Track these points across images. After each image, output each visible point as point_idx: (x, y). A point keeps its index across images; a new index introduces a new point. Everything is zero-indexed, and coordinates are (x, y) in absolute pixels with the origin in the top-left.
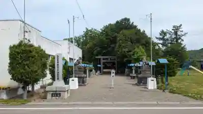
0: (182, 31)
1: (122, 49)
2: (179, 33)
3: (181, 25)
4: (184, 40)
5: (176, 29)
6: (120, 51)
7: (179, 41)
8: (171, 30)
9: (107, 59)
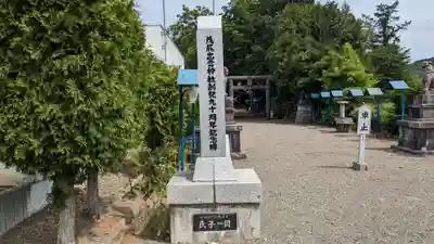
0: (397, 18)
1: (289, 55)
2: (392, 23)
3: (397, 3)
4: (401, 39)
5: (385, 14)
6: (286, 60)
7: (391, 41)
8: (373, 16)
9: (244, 82)
